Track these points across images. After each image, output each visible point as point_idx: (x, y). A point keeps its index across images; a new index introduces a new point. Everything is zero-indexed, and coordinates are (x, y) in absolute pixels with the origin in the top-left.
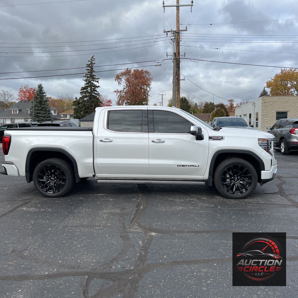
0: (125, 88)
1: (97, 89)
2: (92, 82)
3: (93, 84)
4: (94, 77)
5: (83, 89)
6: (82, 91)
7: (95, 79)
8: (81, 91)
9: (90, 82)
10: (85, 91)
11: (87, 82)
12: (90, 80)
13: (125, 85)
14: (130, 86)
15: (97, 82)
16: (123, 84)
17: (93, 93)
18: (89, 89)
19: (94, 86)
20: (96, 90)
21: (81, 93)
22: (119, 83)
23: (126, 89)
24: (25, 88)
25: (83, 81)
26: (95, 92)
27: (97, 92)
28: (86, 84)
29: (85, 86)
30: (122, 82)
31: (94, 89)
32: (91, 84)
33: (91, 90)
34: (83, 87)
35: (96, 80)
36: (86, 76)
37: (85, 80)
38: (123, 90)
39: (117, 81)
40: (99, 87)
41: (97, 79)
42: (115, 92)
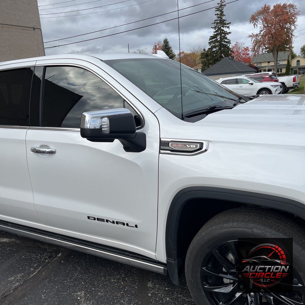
0: (261, 31)
1: (227, 36)
2: (222, 28)
3: (223, 30)
4: (225, 22)
5: (212, 38)
6: (211, 41)
7: (226, 24)
8: (209, 41)
9: (219, 29)
10: (213, 40)
11: (216, 29)
12: (220, 27)
13: (262, 26)
14: (268, 26)
15: (228, 27)
16: (259, 26)
17: (223, 42)
18: (219, 37)
19: (224, 33)
20: (226, 38)
21: (209, 43)
22: (254, 25)
23: (263, 32)
24: (158, 44)
25: (212, 29)
26: (226, 40)
27: (228, 39)
28: (215, 32)
29: (214, 34)
30: (259, 23)
31: (224, 36)
32: (220, 32)
33: (221, 38)
34: (211, 36)
35: (227, 26)
36: (215, 23)
37: (213, 28)
38: (260, 33)
39: (253, 23)
40: (230, 33)
41: (228, 24)
42: (250, 36)
